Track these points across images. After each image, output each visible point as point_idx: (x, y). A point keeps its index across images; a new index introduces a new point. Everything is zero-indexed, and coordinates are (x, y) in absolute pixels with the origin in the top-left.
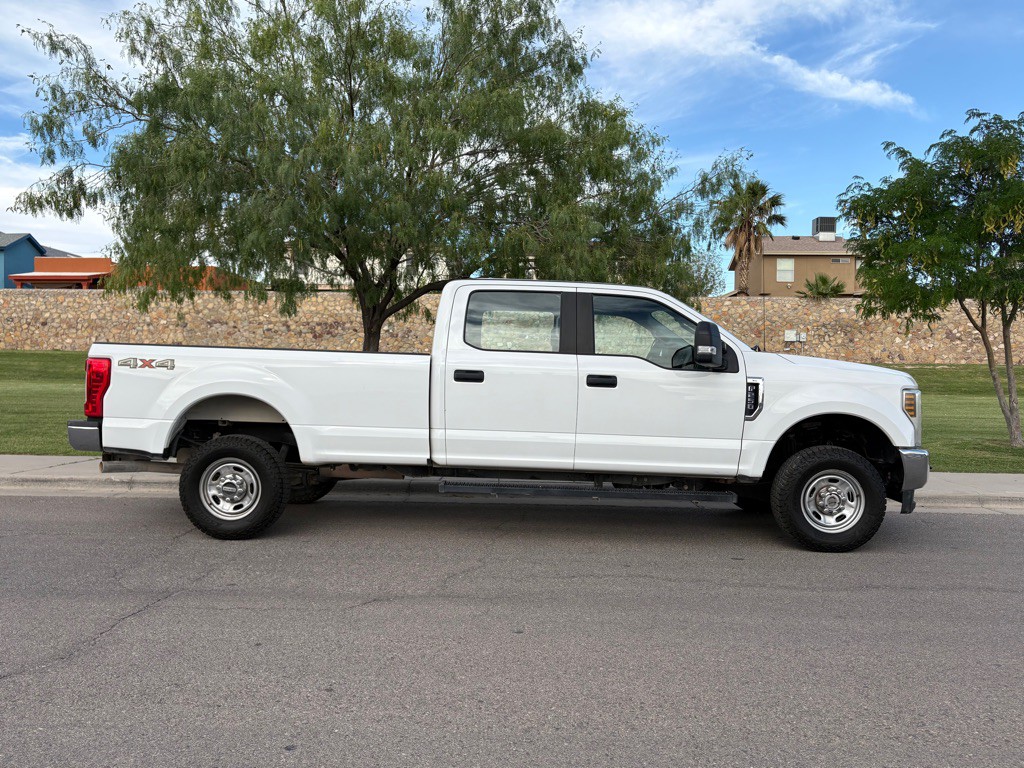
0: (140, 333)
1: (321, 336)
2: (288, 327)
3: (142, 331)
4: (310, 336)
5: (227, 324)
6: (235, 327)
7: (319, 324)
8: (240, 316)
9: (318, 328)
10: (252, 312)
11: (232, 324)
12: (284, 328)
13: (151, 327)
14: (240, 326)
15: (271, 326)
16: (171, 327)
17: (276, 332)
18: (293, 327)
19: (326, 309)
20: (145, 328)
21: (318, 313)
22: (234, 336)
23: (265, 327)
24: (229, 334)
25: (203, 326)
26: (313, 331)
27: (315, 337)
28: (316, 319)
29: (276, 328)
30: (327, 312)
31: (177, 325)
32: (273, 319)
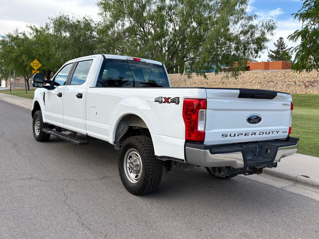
0: (247, 86)
1: (308, 86)
2: (296, 83)
3: (248, 85)
4: (304, 86)
5: (274, 82)
6: (277, 83)
7: (308, 82)
8: (279, 79)
9: (307, 83)
10: (283, 78)
11: (276, 82)
12: (294, 83)
13: (251, 84)
14: (278, 83)
15: (289, 83)
16: (256, 83)
17: (291, 85)
18: (297, 83)
19: (311, 75)
20: (249, 84)
21: (308, 77)
22: (276, 87)
23: (287, 83)
24: (275, 86)
25: (266, 83)
26: (305, 84)
27: (306, 87)
28: (307, 80)
29: (291, 84)
30: (311, 77)
31: (258, 83)
32: (290, 80)
